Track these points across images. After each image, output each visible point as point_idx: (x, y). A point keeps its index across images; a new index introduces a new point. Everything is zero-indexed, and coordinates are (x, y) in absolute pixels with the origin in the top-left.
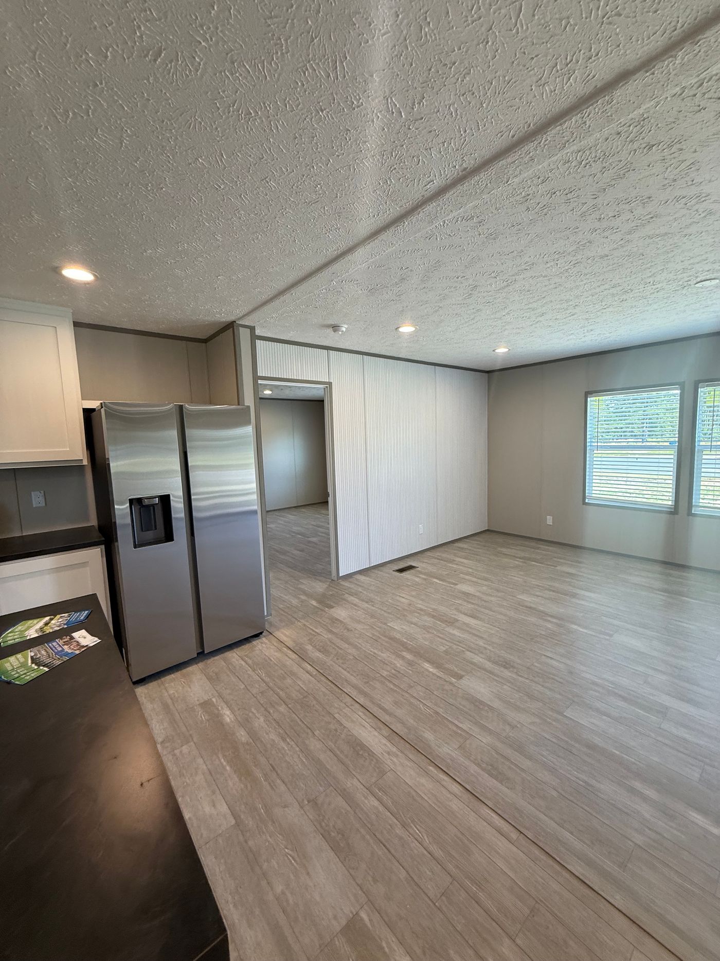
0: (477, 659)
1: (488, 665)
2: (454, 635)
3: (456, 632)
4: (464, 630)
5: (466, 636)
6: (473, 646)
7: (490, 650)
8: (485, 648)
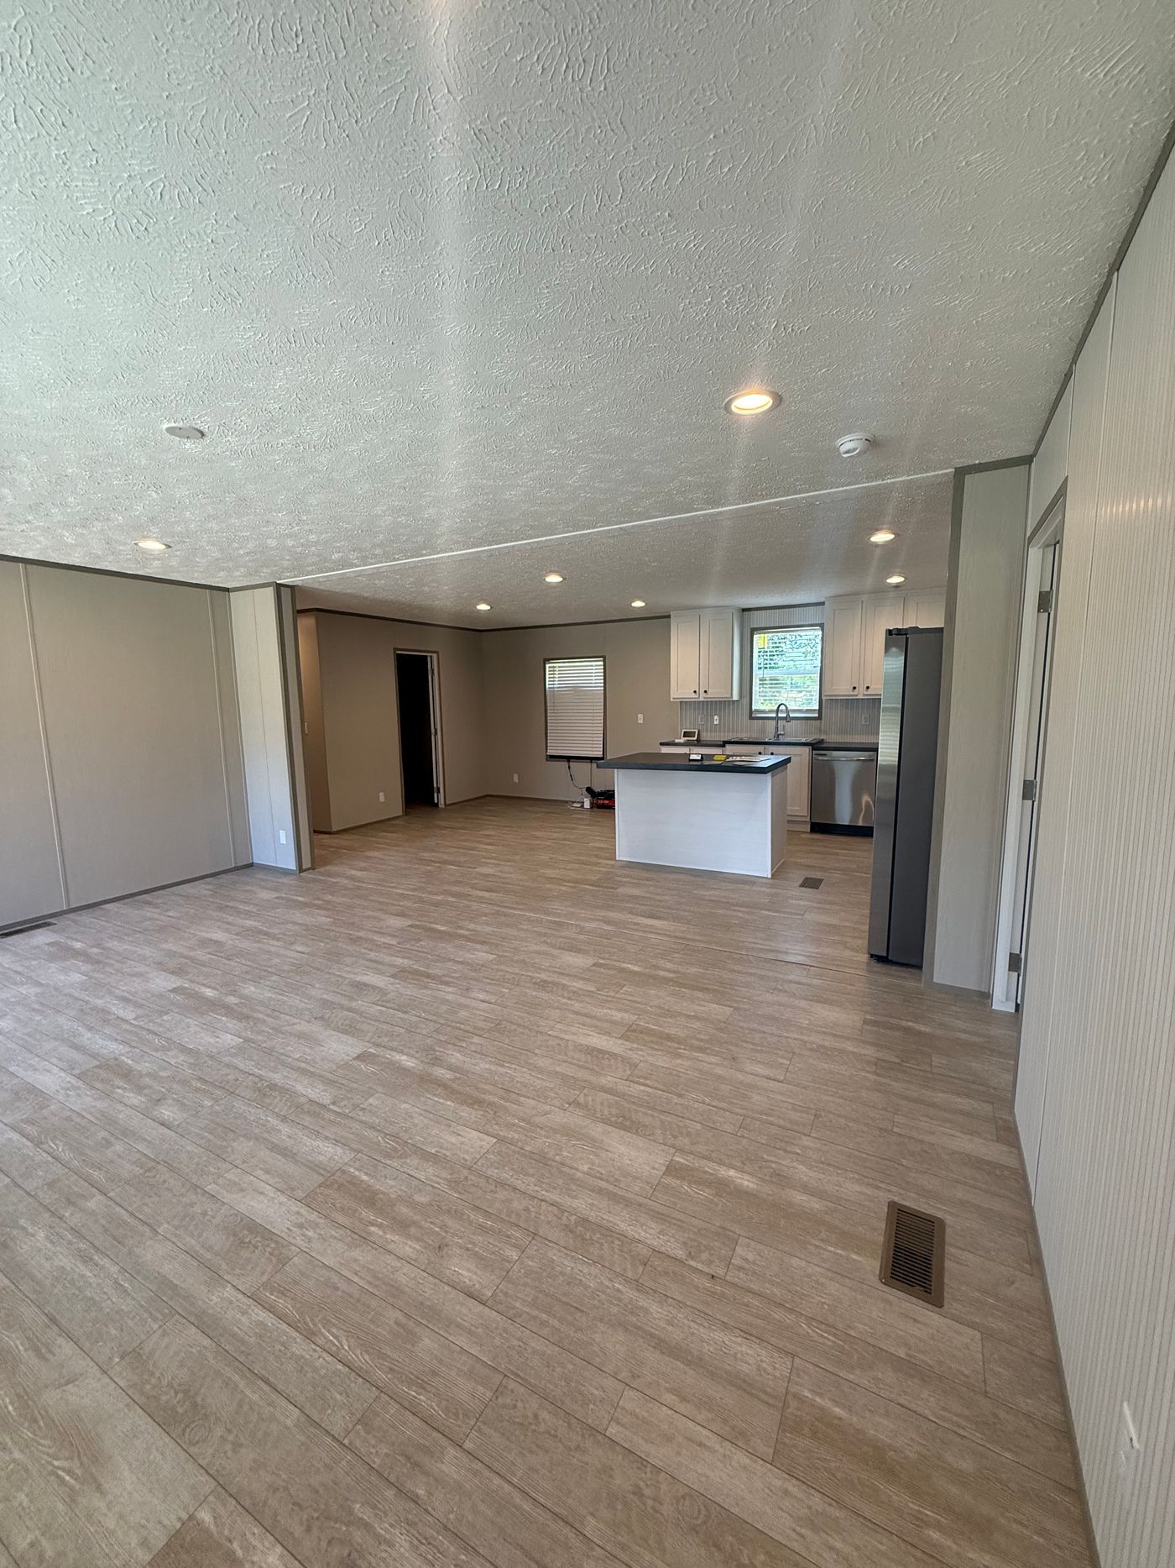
0: (579, 985)
1: (565, 981)
2: (619, 1010)
3: (617, 1016)
4: (607, 1021)
5: (601, 1012)
6: (587, 999)
7: (563, 997)
8: (569, 999)
